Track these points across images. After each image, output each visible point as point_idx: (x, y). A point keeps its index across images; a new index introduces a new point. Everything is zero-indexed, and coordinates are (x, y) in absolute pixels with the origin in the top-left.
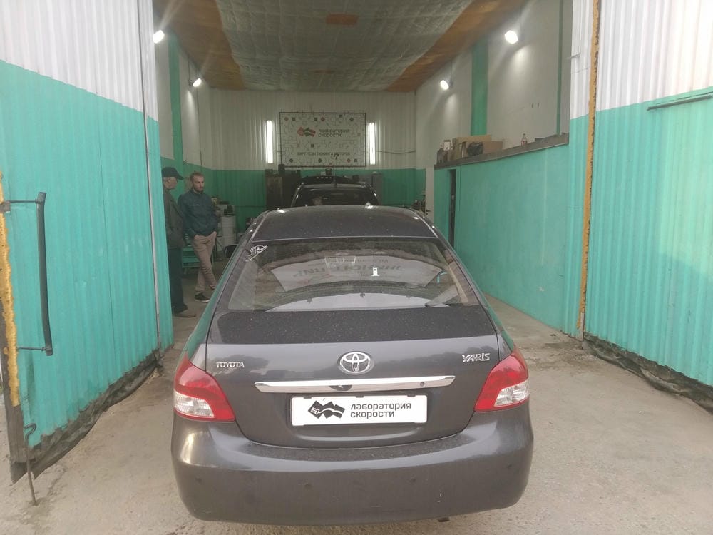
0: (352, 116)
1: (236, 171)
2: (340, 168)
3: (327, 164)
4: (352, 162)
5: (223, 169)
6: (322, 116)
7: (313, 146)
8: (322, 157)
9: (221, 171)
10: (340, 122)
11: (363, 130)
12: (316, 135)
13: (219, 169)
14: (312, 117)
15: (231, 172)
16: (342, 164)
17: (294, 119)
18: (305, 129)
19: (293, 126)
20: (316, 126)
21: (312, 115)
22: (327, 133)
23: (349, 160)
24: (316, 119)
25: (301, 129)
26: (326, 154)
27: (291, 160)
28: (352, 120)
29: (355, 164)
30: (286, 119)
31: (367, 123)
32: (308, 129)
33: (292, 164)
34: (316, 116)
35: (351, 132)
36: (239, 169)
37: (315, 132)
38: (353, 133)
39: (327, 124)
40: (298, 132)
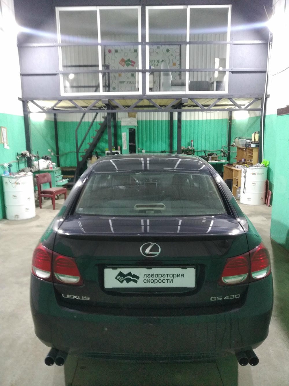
0: (167, 47)
7: (132, 75)
10: (157, 53)
11: (178, 60)
12: (136, 65)
14: (133, 48)
17: (116, 51)
18: (126, 59)
19: (116, 57)
20: (136, 57)
24: (136, 51)
25: (123, 60)
27: (114, 89)
30: (110, 51)
32: (129, 60)
34: (136, 47)
38: (169, 63)
40: (120, 63)
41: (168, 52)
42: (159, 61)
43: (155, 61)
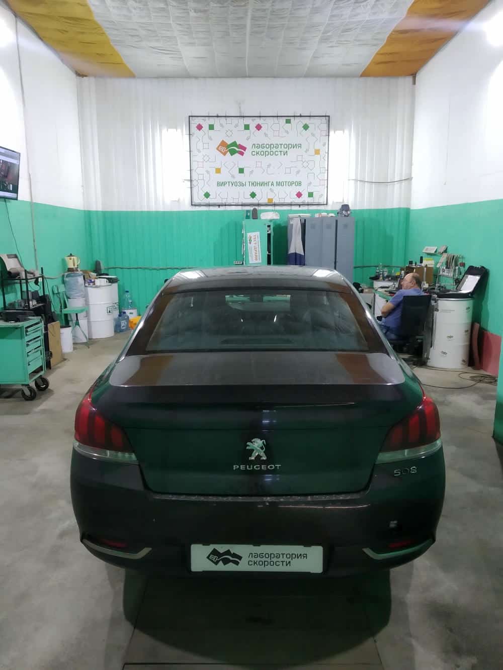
0: (306, 121)
2: (286, 208)
3: (264, 200)
4: (305, 198)
6: (258, 121)
7: (241, 171)
8: (256, 190)
10: (287, 132)
11: (324, 145)
12: (247, 153)
16: (288, 201)
17: (211, 127)
18: (229, 143)
19: (210, 138)
20: (248, 139)
21: (241, 120)
22: (265, 150)
23: (299, 195)
24: (247, 127)
26: (262, 184)
27: (207, 195)
28: (306, 127)
29: (310, 200)
30: (200, 127)
31: (332, 133)
32: (235, 142)
33: (210, 200)
34: (247, 121)
35: (304, 147)
39: (266, 135)
40: (217, 149)
41: (306, 130)
42: (290, 146)
43: (282, 146)
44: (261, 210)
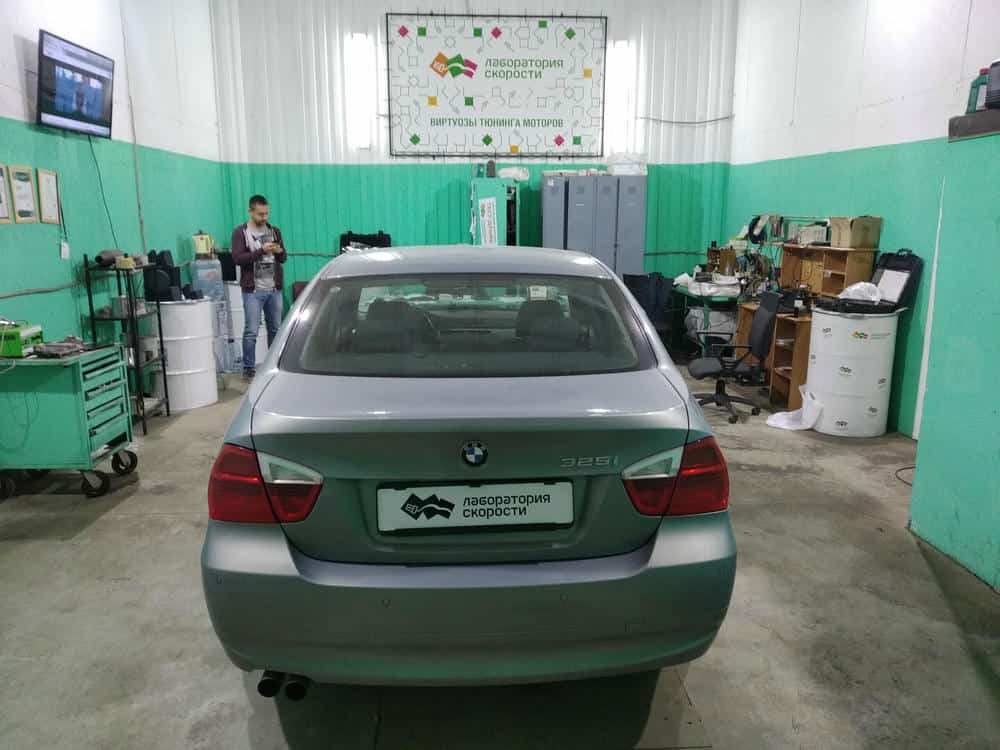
0: (571, 23)
1: (276, 165)
2: (538, 161)
3: (506, 149)
4: (568, 146)
5: (245, 160)
6: (495, 23)
7: (469, 102)
8: (492, 132)
9: (241, 166)
10: (542, 43)
11: (599, 62)
12: (478, 73)
13: (235, 160)
14: (469, 25)
15: (265, 166)
16: (542, 149)
17: (422, 32)
18: (449, 56)
19: (420, 49)
20: (479, 51)
21: (468, 21)
22: (507, 69)
23: (559, 141)
24: (478, 32)
26: (502, 123)
27: (415, 140)
28: (570, 34)
29: (575, 149)
30: (403, 32)
31: (610, 45)
33: (419, 148)
34: (479, 23)
35: (567, 65)
36: (283, 160)
37: (474, 67)
38: (572, 71)
39: (508, 46)
40: (432, 66)
41: (570, 38)
42: (545, 64)
43: (534, 63)
44: (499, 164)
